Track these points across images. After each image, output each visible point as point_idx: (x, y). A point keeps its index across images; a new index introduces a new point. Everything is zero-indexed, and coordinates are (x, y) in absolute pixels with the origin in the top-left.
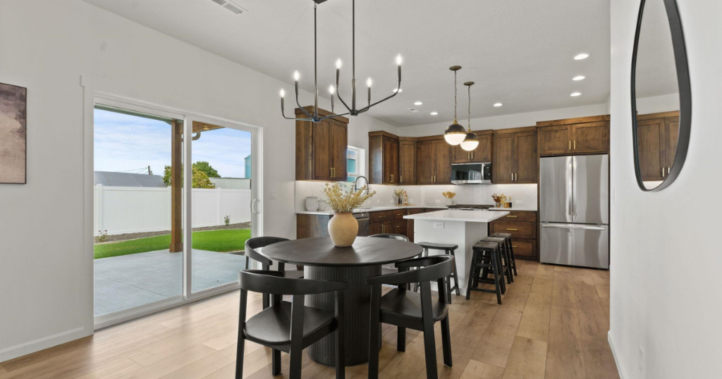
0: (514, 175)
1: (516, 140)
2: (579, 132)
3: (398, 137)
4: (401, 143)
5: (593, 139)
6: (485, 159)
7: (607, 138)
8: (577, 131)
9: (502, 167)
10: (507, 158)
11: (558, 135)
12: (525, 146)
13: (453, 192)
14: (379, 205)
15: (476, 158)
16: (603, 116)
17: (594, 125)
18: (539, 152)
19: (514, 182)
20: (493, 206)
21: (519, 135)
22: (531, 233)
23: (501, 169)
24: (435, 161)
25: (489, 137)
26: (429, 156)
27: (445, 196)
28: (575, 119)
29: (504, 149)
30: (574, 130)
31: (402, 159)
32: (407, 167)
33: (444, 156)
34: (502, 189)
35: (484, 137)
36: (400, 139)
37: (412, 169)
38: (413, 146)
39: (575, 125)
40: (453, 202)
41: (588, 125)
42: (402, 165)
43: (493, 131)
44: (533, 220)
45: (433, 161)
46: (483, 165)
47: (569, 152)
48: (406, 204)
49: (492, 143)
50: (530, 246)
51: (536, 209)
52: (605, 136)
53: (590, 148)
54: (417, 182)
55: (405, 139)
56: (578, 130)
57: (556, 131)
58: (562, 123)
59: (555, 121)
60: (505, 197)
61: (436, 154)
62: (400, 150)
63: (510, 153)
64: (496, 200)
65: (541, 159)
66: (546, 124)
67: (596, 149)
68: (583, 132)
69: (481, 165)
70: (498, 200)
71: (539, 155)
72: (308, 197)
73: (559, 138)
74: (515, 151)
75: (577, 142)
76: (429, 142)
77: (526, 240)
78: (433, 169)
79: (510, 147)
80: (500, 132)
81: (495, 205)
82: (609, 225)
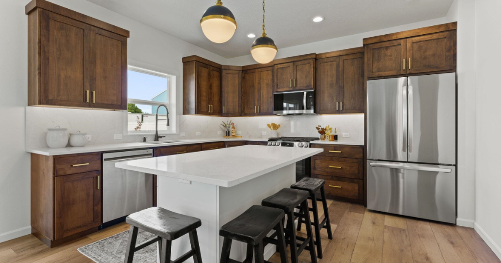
0: (339, 103)
1: (341, 63)
2: (416, 46)
3: (221, 66)
4: (224, 72)
5: (434, 55)
6: (307, 86)
7: (452, 53)
8: (413, 47)
9: (326, 95)
10: (332, 85)
11: (389, 52)
12: (351, 70)
13: (277, 123)
14: (199, 137)
15: (298, 85)
16: (447, 25)
17: (435, 36)
18: (366, 75)
19: (339, 112)
20: (318, 139)
21: (345, 58)
22: (357, 172)
23: (326, 98)
24: (259, 90)
25: (312, 62)
26: (253, 86)
27: (270, 127)
28: (410, 31)
29: (328, 76)
30: (409, 45)
31: (225, 89)
32: (231, 97)
33: (267, 84)
34: (327, 120)
35: (306, 62)
36: (223, 68)
37: (236, 100)
38: (237, 76)
39: (410, 39)
40: (278, 134)
41: (427, 37)
42: (225, 95)
43: (316, 55)
44: (360, 156)
45: (257, 91)
46: (305, 93)
47: (402, 72)
48: (234, 136)
49: (316, 69)
50: (356, 187)
51: (363, 144)
52: (449, 50)
53: (429, 66)
54: (242, 113)
55: (228, 68)
56: (415, 45)
57: (387, 48)
58: (394, 38)
59: (385, 36)
60: (330, 129)
61: (259, 83)
62: (223, 79)
63: (334, 79)
64: (320, 132)
65: (368, 82)
66: (374, 41)
67: (437, 67)
68: (420, 48)
69: (304, 92)
70: (322, 132)
71: (366, 77)
72: (50, 130)
73: (391, 56)
74: (340, 76)
75: (413, 60)
76: (253, 70)
77: (351, 180)
78: (256, 99)
79: (334, 72)
80: (324, 56)
81: (320, 137)
82: (456, 165)
